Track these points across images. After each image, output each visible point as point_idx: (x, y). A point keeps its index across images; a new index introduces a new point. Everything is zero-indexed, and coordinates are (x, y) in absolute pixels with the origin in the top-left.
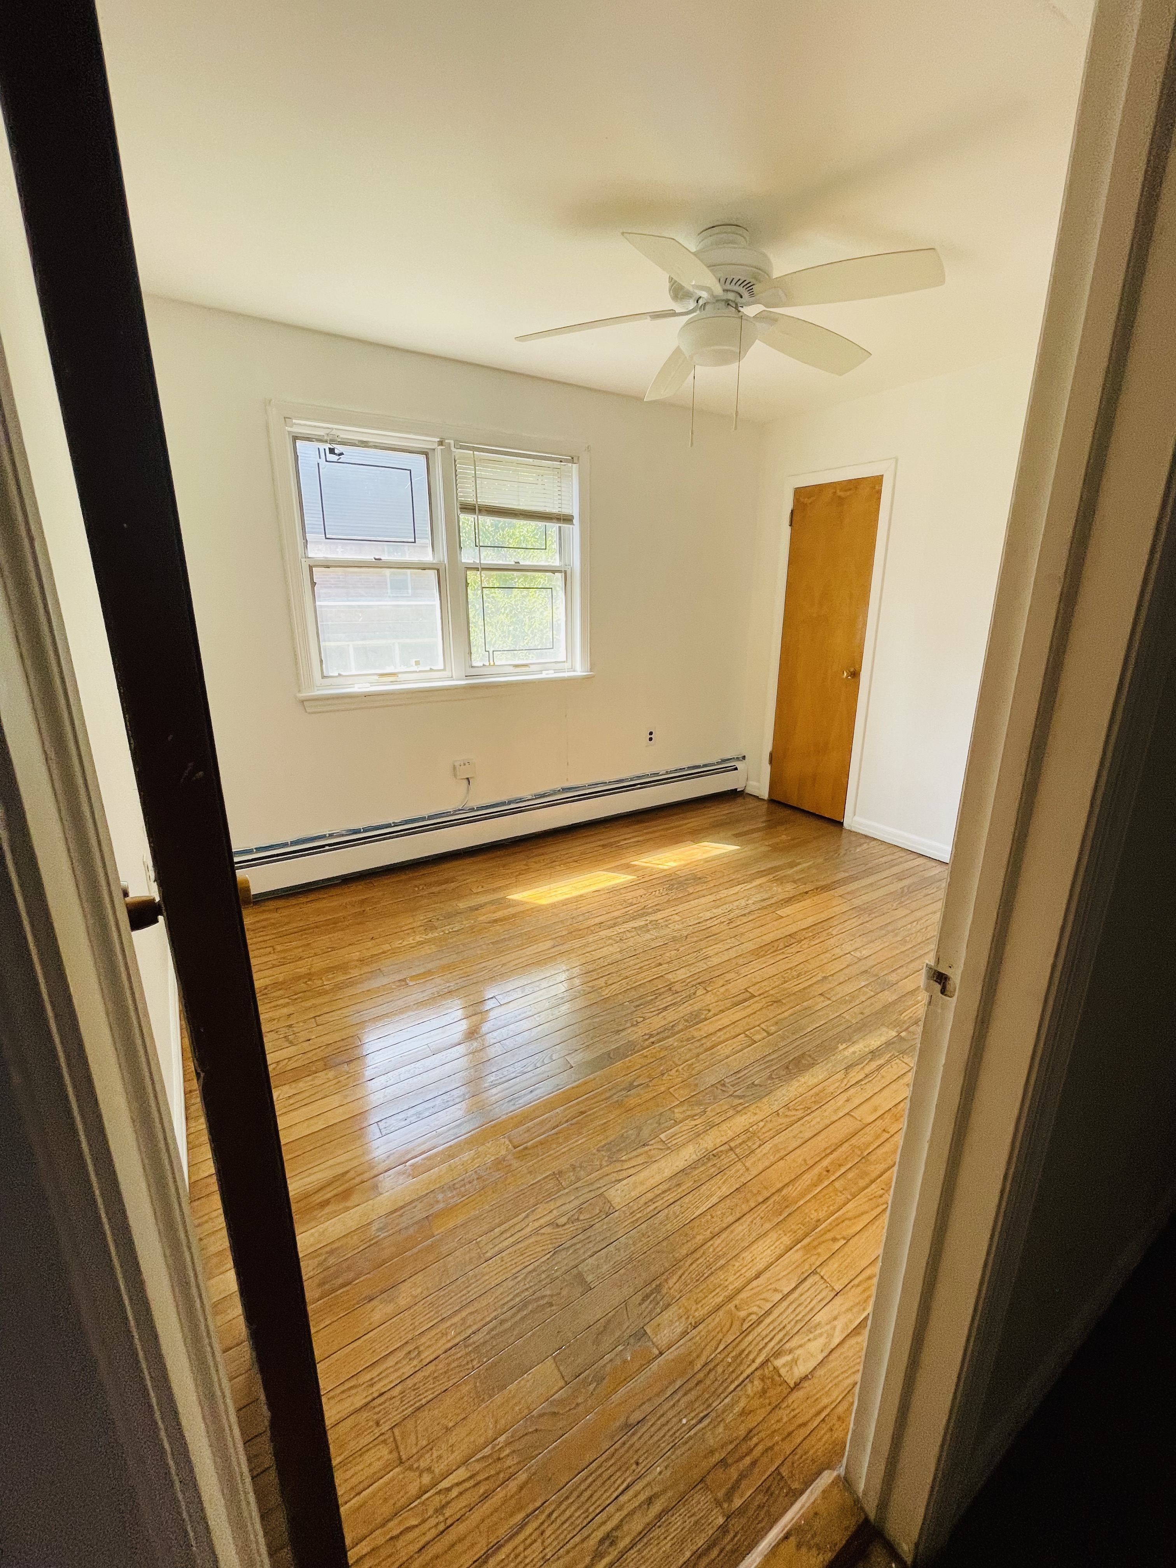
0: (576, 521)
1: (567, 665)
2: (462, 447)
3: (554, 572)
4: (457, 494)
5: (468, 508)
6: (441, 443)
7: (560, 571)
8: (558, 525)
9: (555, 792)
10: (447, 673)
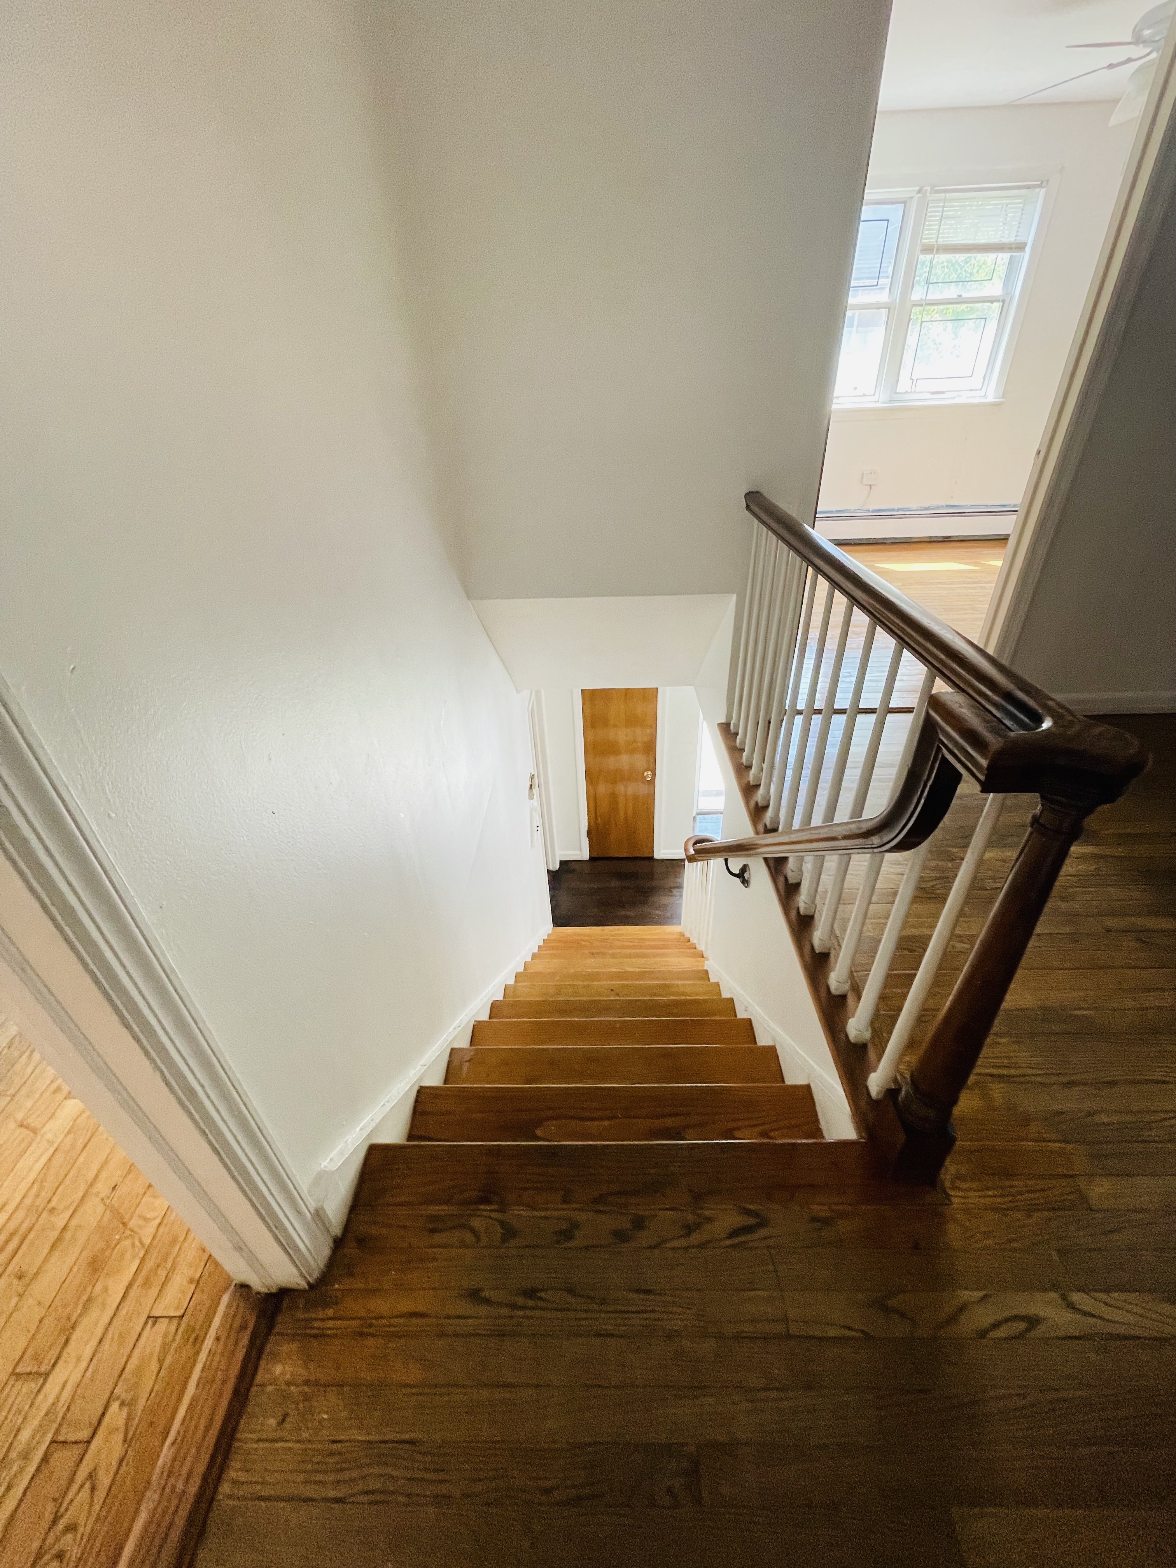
0: (1028, 249)
1: (982, 393)
2: (937, 192)
3: (992, 302)
4: (922, 237)
5: (928, 249)
6: (919, 192)
7: (998, 301)
8: (1010, 254)
9: (938, 507)
10: (876, 398)
